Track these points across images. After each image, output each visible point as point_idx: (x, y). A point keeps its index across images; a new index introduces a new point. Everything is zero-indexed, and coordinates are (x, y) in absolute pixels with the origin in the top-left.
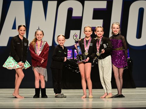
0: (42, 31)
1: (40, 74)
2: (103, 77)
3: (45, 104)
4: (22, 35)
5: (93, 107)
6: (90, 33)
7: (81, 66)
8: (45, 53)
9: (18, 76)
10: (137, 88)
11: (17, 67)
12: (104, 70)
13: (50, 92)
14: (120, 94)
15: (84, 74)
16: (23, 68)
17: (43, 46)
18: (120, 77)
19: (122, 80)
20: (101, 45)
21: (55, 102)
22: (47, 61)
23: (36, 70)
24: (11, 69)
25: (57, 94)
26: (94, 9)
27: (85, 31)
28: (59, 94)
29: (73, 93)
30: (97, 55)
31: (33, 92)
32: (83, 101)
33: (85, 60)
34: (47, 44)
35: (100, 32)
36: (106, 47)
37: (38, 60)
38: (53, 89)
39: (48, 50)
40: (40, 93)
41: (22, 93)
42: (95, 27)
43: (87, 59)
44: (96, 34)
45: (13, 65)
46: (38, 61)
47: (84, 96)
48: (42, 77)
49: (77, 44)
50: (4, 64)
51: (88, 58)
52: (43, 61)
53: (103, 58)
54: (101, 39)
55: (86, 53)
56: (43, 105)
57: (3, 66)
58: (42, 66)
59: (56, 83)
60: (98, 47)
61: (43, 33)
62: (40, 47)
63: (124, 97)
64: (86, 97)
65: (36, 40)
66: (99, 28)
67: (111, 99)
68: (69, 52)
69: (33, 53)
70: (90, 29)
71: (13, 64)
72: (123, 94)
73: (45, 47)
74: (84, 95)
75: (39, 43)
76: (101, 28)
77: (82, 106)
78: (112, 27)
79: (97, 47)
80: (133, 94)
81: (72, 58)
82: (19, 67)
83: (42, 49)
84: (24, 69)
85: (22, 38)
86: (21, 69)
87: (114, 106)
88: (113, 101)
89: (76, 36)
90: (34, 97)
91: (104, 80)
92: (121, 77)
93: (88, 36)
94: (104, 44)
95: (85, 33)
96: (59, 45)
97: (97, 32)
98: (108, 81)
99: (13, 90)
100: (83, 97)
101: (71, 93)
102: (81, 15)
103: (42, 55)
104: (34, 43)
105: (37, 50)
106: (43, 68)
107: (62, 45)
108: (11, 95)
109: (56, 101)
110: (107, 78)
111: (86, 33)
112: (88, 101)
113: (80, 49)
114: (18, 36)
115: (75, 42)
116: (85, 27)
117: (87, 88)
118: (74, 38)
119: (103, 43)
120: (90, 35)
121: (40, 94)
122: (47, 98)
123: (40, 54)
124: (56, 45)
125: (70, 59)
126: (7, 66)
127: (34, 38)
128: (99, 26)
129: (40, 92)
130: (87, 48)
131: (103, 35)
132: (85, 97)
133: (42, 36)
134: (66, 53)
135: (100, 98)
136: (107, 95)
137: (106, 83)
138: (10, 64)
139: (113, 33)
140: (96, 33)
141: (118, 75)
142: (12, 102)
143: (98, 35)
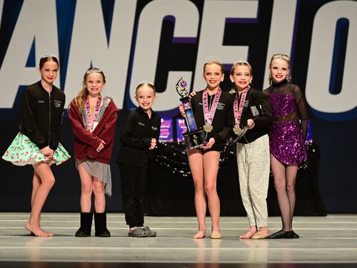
0: (102, 73)
1: (93, 178)
2: (248, 187)
3: (105, 252)
4: (50, 81)
5: (220, 260)
6: (218, 77)
7: (195, 160)
8: (108, 126)
9: (40, 182)
10: (329, 217)
11: (37, 160)
12: (251, 171)
13: (116, 222)
14: (287, 229)
15: (202, 181)
16: (53, 162)
17: (104, 109)
18: (288, 188)
19: (292, 196)
20: (244, 108)
21: (129, 246)
22: (112, 145)
23: (85, 169)
24: (23, 164)
25: (132, 229)
26: (228, 20)
27: (206, 73)
28: (139, 228)
29: (172, 225)
30: (236, 133)
31: (74, 221)
32: (197, 246)
33: (205, 145)
34: (112, 104)
35: (243, 76)
36: (258, 114)
37: (91, 143)
38: (123, 216)
39: (114, 120)
40: (93, 225)
41: (48, 224)
42: (232, 65)
43: (208, 141)
44: (233, 81)
45: (28, 155)
46: (89, 146)
47: (200, 234)
48: (99, 184)
49: (186, 105)
50: (6, 153)
51: (212, 140)
52: (101, 147)
53: (250, 141)
54: (245, 94)
55: (208, 127)
56: (100, 255)
57: (3, 157)
58: (100, 158)
59: (132, 202)
60: (237, 114)
61: (104, 77)
62: (95, 112)
63: (298, 237)
64: (204, 237)
65: (86, 94)
66: (240, 67)
67: (266, 242)
68: (165, 125)
69: (79, 125)
70: (219, 67)
71: (27, 153)
72: (294, 229)
73: (109, 112)
74: (199, 230)
75: (93, 101)
76: (246, 67)
77: (195, 258)
78: (271, 65)
79: (235, 113)
80: (319, 231)
81: (172, 140)
82: (43, 159)
83: (100, 117)
84: (55, 164)
85: (49, 90)
86: (48, 163)
87: (273, 260)
88: (269, 247)
89: (184, 85)
90: (78, 234)
91: (250, 196)
92: (291, 189)
93: (213, 85)
94: (252, 108)
95: (205, 77)
96: (140, 107)
97: (235, 75)
98: (258, 197)
99: (27, 215)
100: (197, 235)
101: (167, 225)
102: (195, 35)
103: (101, 132)
104: (80, 100)
105: (87, 117)
106: (101, 165)
107: (146, 108)
108: (22, 230)
109: (132, 244)
110: (258, 189)
111: (208, 77)
112: (209, 245)
113: (192, 116)
114: (39, 83)
115: (181, 100)
116: (206, 64)
117: (208, 214)
118: (179, 89)
119: (251, 104)
120: (218, 83)
121: (93, 228)
122: (109, 236)
123: (94, 128)
124: (134, 106)
125: (166, 141)
126: (12, 158)
127: (81, 88)
128: (240, 62)
129: (93, 221)
130: (209, 115)
131: (250, 84)
132: (202, 236)
133: (100, 85)
134: (156, 129)
135: (237, 238)
136: (257, 231)
137: (254, 201)
138: (20, 152)
139: (271, 79)
140: (234, 79)
141: (283, 183)
142: (24, 246)
143: (238, 84)
